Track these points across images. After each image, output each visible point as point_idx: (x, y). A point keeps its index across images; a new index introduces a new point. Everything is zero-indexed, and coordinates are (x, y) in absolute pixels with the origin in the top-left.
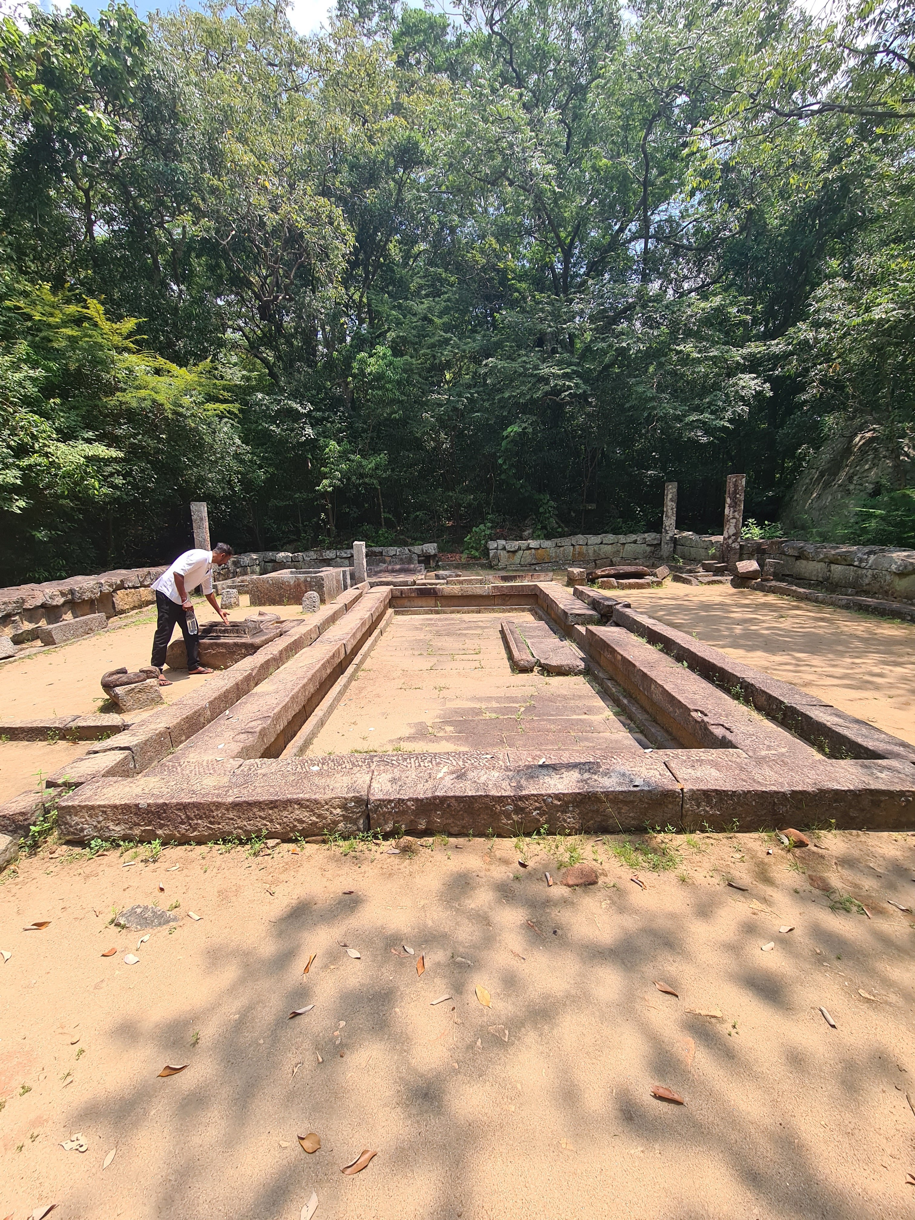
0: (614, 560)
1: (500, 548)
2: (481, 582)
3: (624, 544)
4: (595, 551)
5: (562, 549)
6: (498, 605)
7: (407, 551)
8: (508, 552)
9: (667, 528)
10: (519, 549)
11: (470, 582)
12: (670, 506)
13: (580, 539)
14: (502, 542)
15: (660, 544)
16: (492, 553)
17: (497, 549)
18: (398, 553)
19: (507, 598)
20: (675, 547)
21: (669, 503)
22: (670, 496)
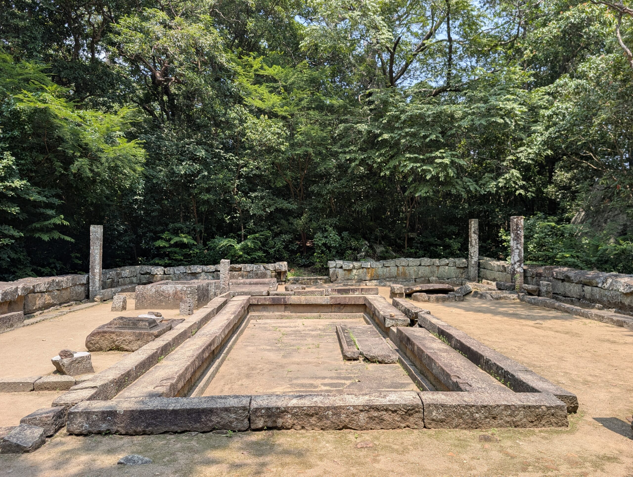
0: (431, 279)
1: (338, 266)
2: (321, 293)
3: (438, 266)
4: (414, 271)
5: (388, 269)
6: (334, 312)
7: (262, 268)
8: (345, 270)
9: (472, 254)
10: (354, 268)
11: (312, 293)
12: (474, 238)
13: (403, 261)
14: (340, 263)
15: (467, 267)
16: (331, 271)
17: (335, 267)
18: (255, 269)
19: (342, 307)
20: (479, 270)
21: (473, 235)
22: (473, 230)
